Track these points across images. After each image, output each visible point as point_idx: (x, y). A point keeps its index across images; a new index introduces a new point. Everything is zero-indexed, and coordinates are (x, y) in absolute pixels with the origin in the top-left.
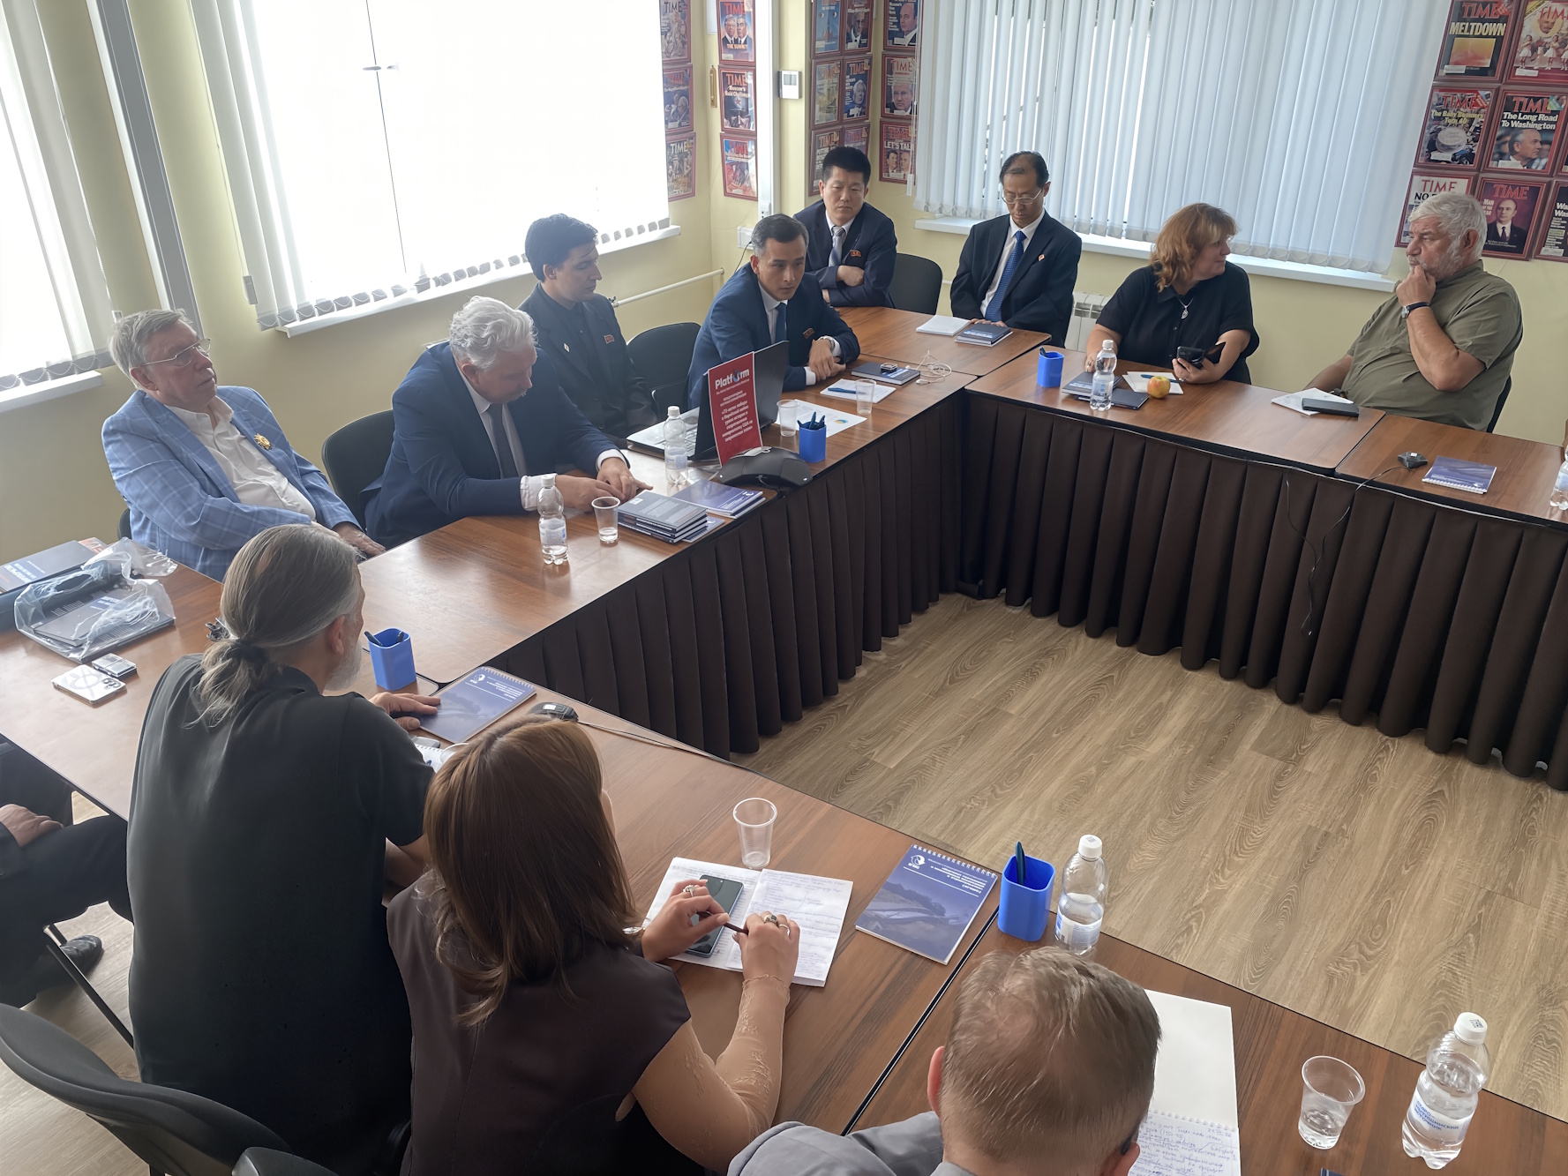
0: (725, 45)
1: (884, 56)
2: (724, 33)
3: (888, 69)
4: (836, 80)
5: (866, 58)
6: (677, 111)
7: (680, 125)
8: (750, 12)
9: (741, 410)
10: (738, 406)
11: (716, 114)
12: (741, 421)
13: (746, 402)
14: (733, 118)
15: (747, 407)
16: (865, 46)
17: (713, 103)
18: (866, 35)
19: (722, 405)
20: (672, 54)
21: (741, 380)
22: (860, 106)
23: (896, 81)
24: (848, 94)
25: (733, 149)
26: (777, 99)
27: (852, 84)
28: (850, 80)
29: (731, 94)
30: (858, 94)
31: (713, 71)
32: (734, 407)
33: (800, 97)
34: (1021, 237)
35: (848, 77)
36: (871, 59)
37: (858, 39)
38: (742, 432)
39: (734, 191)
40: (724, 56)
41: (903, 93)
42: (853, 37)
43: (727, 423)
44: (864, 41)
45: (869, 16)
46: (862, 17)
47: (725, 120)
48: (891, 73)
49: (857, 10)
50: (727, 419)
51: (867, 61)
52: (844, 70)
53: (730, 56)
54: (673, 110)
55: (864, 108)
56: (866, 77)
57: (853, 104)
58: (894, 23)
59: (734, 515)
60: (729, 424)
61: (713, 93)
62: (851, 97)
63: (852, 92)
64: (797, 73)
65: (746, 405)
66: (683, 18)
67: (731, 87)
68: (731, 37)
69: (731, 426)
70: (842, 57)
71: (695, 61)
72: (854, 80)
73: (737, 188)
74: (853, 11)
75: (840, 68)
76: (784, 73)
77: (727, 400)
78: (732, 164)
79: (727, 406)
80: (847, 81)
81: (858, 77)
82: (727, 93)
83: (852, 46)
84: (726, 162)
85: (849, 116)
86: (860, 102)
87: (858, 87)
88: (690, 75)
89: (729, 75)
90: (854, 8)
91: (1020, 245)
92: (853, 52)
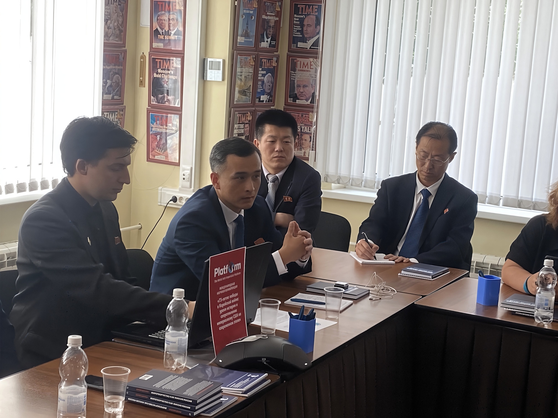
0: (156, 36)
1: (288, 56)
2: (156, 26)
3: (292, 67)
4: (251, 70)
5: (275, 56)
6: (111, 86)
7: (113, 98)
8: (180, 10)
9: (233, 301)
10: (231, 296)
11: (144, 92)
12: (232, 312)
13: (237, 294)
14: (160, 96)
15: (237, 300)
16: (274, 47)
17: (142, 83)
18: (274, 38)
19: (218, 293)
20: (111, 38)
21: (234, 272)
22: (269, 94)
23: (298, 76)
24: (260, 83)
25: (158, 122)
26: (202, 81)
27: (264, 75)
28: (262, 72)
29: (159, 76)
30: (267, 84)
31: (143, 57)
32: (228, 298)
33: (223, 80)
34: (426, 194)
35: (260, 69)
36: (278, 57)
37: (269, 40)
38: (232, 323)
39: (156, 157)
40: (155, 45)
41: (305, 86)
42: (266, 39)
43: (221, 312)
44: (273, 43)
45: (277, 23)
46: (272, 24)
47: (152, 97)
48: (295, 70)
49: (269, 18)
50: (221, 308)
51: (275, 59)
52: (258, 64)
53: (161, 45)
54: (108, 85)
55: (271, 96)
56: (273, 71)
57: (263, 93)
58: (298, 31)
59: (245, 392)
60: (223, 313)
61: (142, 74)
62: (262, 85)
63: (263, 82)
64: (221, 60)
65: (236, 297)
66: (122, 11)
67: (159, 71)
68: (162, 29)
69: (225, 315)
70: (257, 53)
71: (129, 47)
72: (264, 72)
73: (159, 154)
74: (266, 18)
75: (255, 61)
76: (209, 60)
77: (223, 289)
78: (156, 134)
79: (223, 296)
80: (260, 72)
81: (268, 71)
82: (155, 75)
83: (264, 45)
84: (151, 133)
85: (260, 101)
86: (269, 91)
87: (267, 78)
88: (125, 58)
89: (158, 61)
90: (267, 15)
91: (426, 201)
92: (264, 50)
